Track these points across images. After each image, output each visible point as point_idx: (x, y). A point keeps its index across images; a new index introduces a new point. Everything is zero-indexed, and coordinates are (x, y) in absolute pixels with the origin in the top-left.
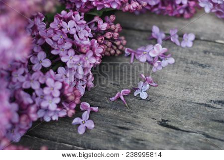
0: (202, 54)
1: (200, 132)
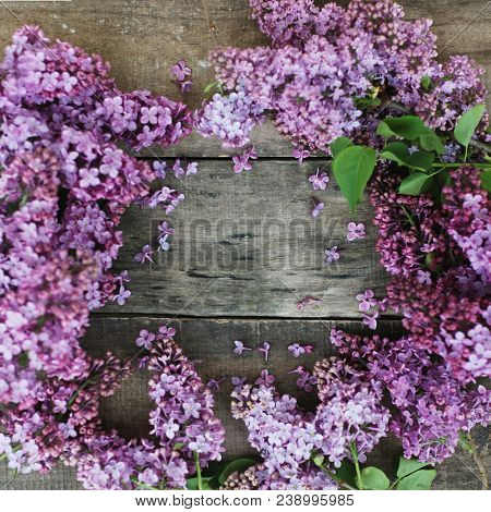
0: (209, 180)
1: (227, 276)
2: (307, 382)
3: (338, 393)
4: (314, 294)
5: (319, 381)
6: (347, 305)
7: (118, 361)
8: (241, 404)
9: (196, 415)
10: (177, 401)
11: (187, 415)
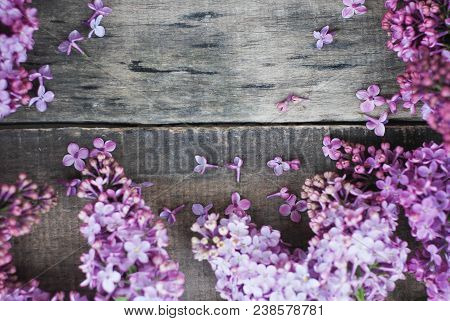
1: (183, 69)
2: (294, 208)
3: (338, 222)
4: (299, 91)
5: (309, 206)
6: (344, 105)
7: (34, 187)
8: (205, 241)
9: (144, 259)
10: (118, 240)
11: (131, 260)
